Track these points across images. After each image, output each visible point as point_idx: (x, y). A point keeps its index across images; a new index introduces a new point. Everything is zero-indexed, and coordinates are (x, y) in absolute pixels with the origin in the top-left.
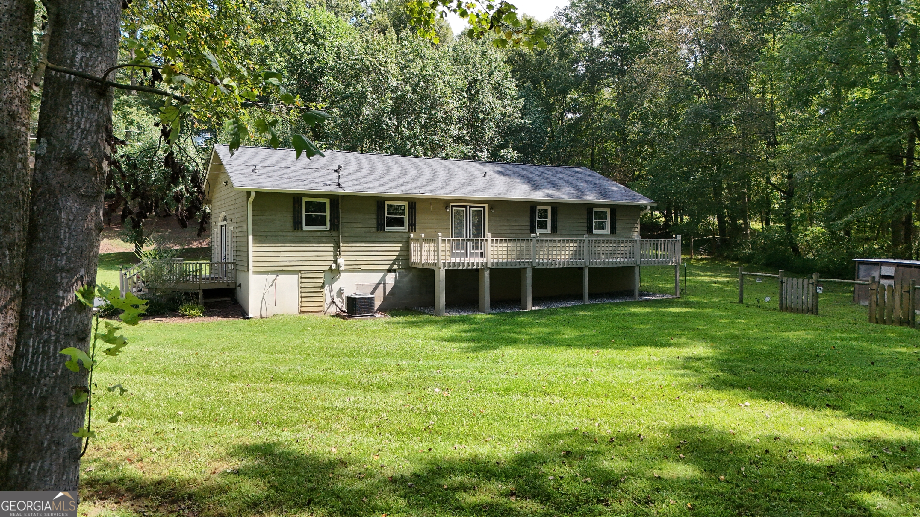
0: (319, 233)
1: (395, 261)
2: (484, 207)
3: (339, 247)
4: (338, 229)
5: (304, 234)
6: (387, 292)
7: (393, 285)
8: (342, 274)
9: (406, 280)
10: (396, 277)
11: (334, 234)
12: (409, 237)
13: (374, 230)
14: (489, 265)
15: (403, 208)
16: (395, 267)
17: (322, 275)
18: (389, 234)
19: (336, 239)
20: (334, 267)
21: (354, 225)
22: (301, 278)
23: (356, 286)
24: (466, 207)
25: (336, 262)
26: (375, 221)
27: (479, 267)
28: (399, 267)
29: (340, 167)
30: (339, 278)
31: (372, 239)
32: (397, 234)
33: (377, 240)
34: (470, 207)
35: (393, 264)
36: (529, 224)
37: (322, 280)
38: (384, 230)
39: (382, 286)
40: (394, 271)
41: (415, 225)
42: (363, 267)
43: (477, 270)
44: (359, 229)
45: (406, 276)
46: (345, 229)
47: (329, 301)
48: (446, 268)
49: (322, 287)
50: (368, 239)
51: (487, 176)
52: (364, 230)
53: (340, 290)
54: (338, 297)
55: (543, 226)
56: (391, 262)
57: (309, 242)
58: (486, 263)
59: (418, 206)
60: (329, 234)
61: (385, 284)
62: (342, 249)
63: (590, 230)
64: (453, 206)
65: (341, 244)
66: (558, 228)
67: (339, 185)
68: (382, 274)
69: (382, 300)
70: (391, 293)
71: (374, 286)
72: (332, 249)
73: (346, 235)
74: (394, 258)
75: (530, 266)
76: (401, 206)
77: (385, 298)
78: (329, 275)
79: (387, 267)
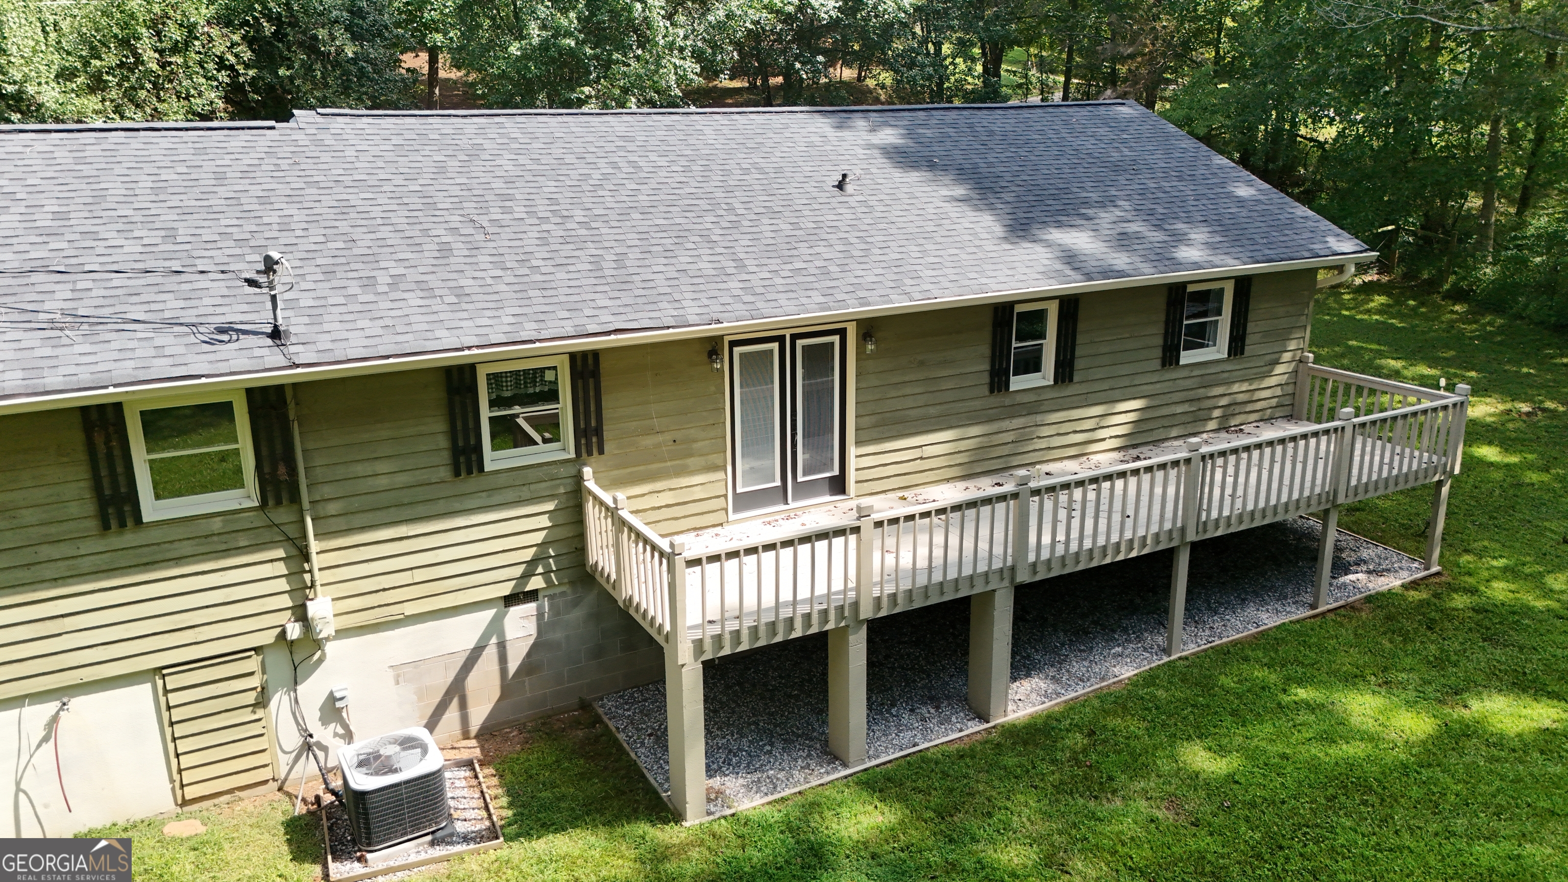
0: (217, 525)
1: (532, 564)
2: (842, 333)
3: (307, 558)
4: (295, 498)
5: (155, 535)
6: (513, 666)
7: (531, 641)
8: (329, 647)
9: (577, 615)
10: (540, 615)
11: (283, 515)
12: (579, 478)
13: (444, 473)
14: (866, 612)
15: (549, 376)
16: (536, 583)
17: (253, 664)
18: (502, 480)
19: (292, 531)
20: (294, 631)
21: (360, 469)
22: (166, 692)
23: (391, 673)
24: (781, 339)
25: (300, 613)
26: (443, 442)
27: (830, 626)
28: (548, 581)
29: (270, 266)
30: (321, 660)
31: (441, 506)
32: (532, 475)
33: (457, 506)
34: (794, 337)
35: (527, 576)
36: (986, 366)
37: (255, 682)
38: (481, 468)
39: (491, 652)
40: (532, 595)
41: (598, 432)
42: (410, 609)
43: (823, 636)
44: (383, 482)
45: (575, 603)
46: (327, 491)
47: (292, 740)
48: (708, 656)
49: (262, 702)
50: (421, 510)
51: (849, 188)
52: (402, 479)
53: (332, 699)
54: (325, 720)
55: (1031, 364)
56: (518, 571)
57: (179, 560)
58: (856, 605)
59: (604, 365)
60: (259, 520)
61: (502, 646)
62: (317, 561)
63: (1170, 358)
64: (733, 344)
65: (314, 546)
66: (1079, 364)
67: (276, 334)
68: (488, 615)
69: (496, 694)
70: (529, 666)
71: (460, 661)
72: (281, 568)
73: (332, 508)
74: (529, 554)
75: (1006, 583)
76: (543, 370)
77: (507, 687)
78: (280, 661)
79: (506, 589)
